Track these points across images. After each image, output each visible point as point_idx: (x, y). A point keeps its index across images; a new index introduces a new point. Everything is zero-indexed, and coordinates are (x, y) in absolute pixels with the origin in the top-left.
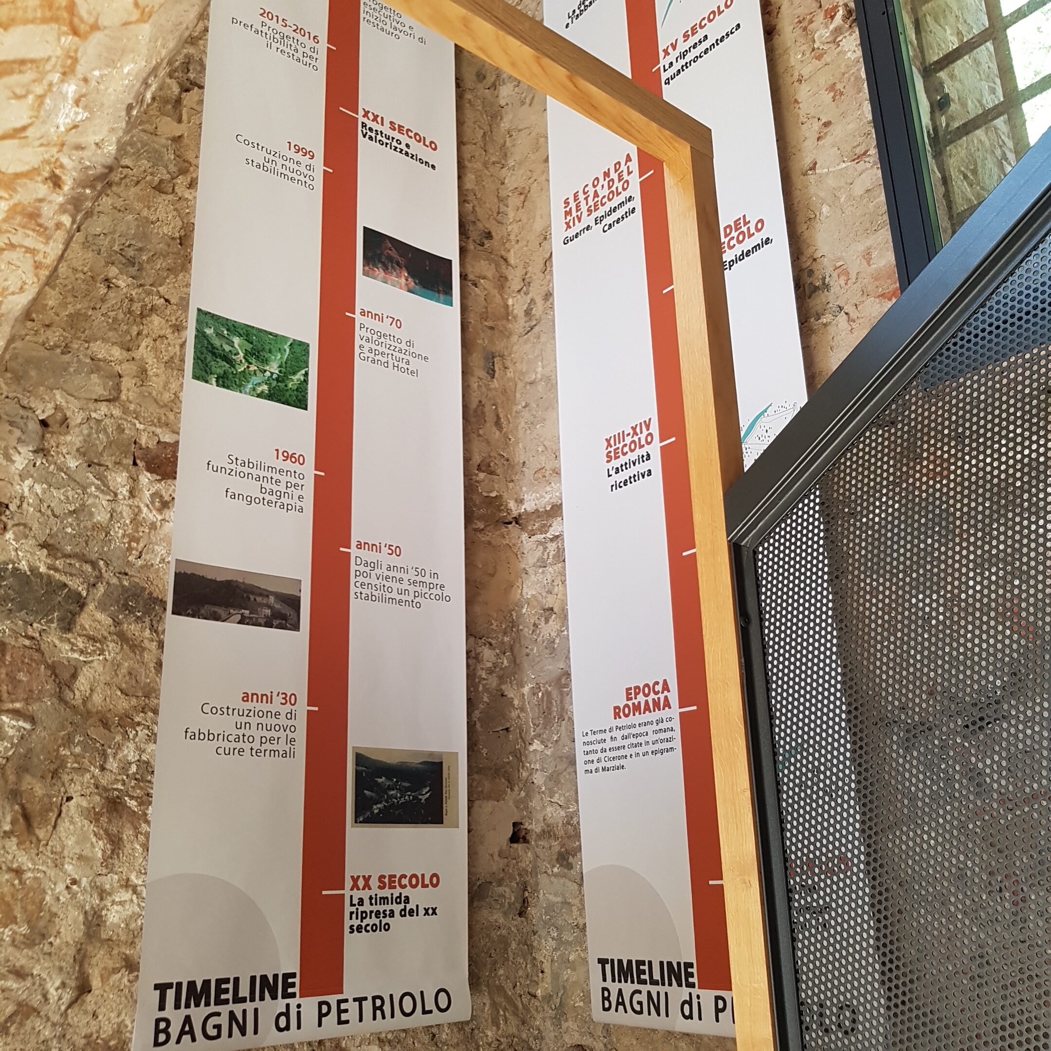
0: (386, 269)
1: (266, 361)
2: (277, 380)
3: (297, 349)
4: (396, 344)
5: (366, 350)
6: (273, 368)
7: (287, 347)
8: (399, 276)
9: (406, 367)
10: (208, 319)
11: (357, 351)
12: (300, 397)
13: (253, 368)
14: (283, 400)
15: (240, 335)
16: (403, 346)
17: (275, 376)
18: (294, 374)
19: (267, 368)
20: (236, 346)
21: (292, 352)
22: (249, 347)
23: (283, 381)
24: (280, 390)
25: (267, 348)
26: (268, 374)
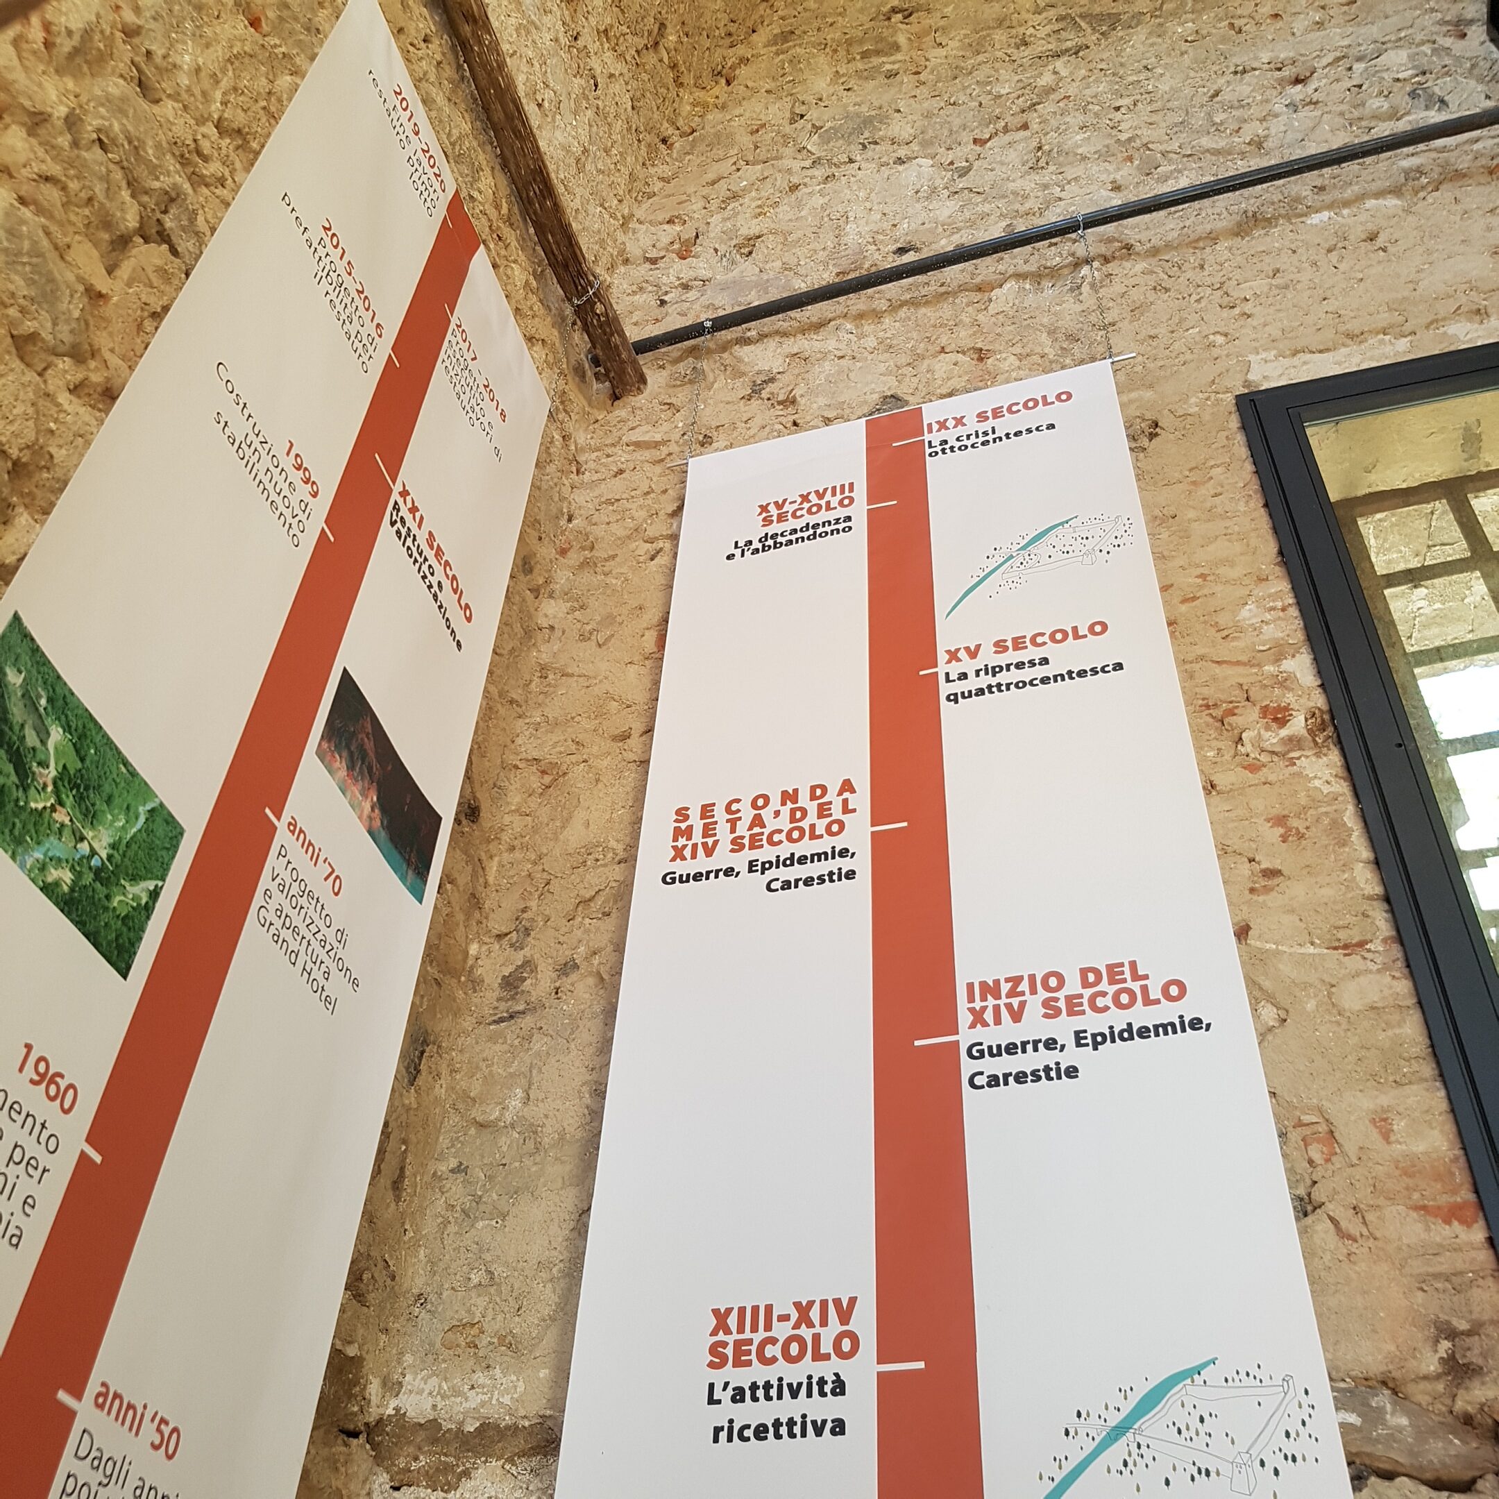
0: (351, 768)
1: (91, 817)
2: (98, 872)
3: (160, 829)
4: (321, 924)
5: (272, 906)
6: (100, 841)
7: (143, 811)
8: (364, 794)
9: (322, 982)
10: (22, 649)
11: (258, 899)
12: (124, 940)
13: (61, 816)
14: (91, 927)
15: (67, 728)
16: (330, 934)
17: (95, 862)
18: (134, 879)
19: (89, 834)
20: (51, 744)
21: (148, 830)
22: (74, 764)
23: (106, 882)
24: (93, 902)
25: (107, 788)
26: (84, 848)
